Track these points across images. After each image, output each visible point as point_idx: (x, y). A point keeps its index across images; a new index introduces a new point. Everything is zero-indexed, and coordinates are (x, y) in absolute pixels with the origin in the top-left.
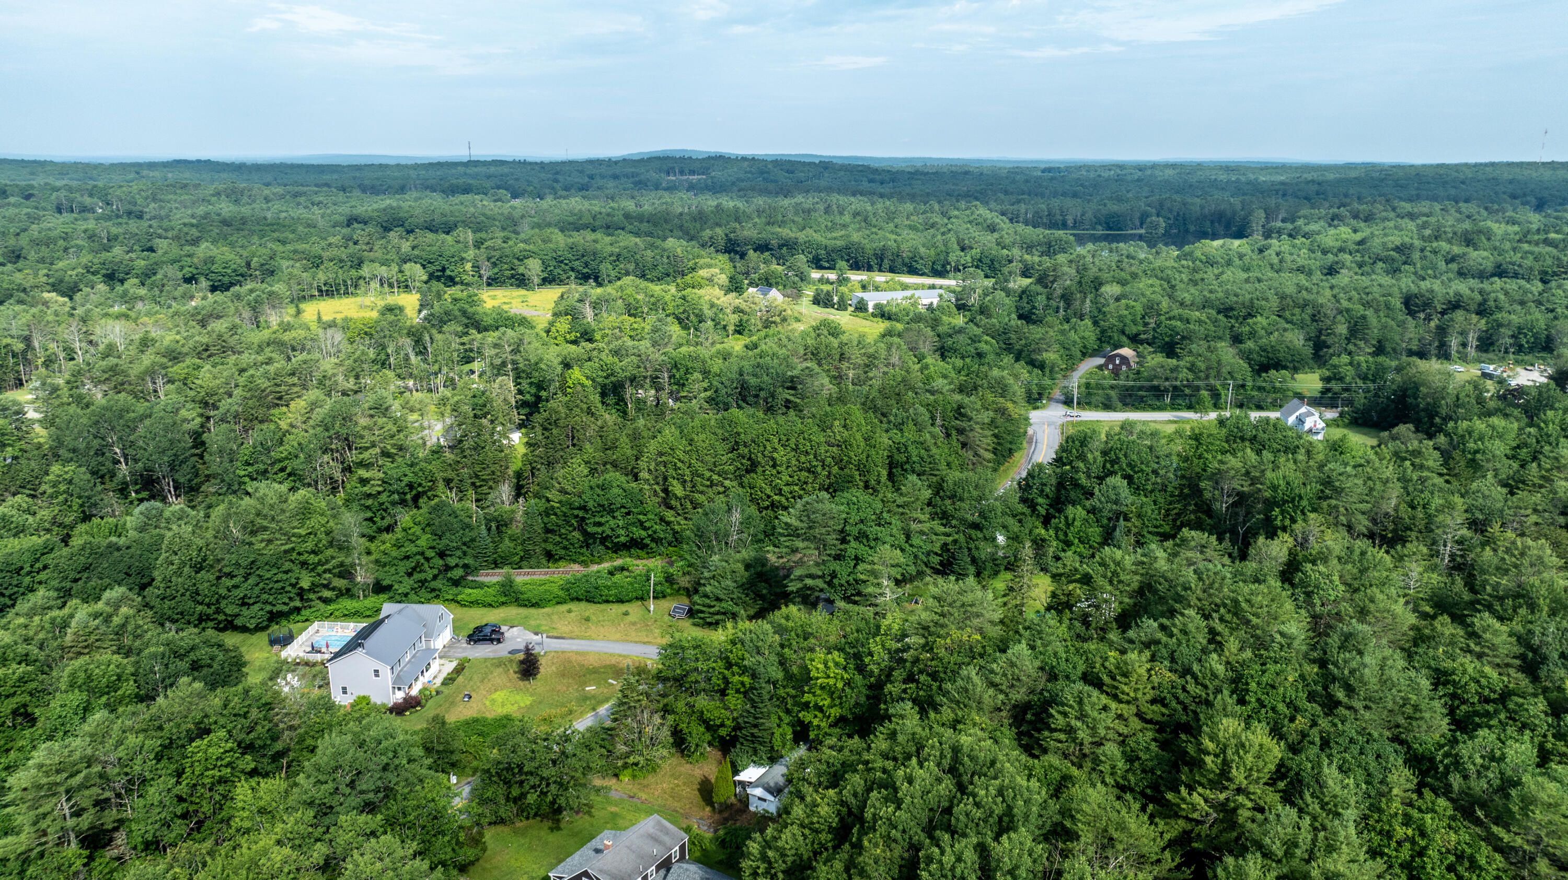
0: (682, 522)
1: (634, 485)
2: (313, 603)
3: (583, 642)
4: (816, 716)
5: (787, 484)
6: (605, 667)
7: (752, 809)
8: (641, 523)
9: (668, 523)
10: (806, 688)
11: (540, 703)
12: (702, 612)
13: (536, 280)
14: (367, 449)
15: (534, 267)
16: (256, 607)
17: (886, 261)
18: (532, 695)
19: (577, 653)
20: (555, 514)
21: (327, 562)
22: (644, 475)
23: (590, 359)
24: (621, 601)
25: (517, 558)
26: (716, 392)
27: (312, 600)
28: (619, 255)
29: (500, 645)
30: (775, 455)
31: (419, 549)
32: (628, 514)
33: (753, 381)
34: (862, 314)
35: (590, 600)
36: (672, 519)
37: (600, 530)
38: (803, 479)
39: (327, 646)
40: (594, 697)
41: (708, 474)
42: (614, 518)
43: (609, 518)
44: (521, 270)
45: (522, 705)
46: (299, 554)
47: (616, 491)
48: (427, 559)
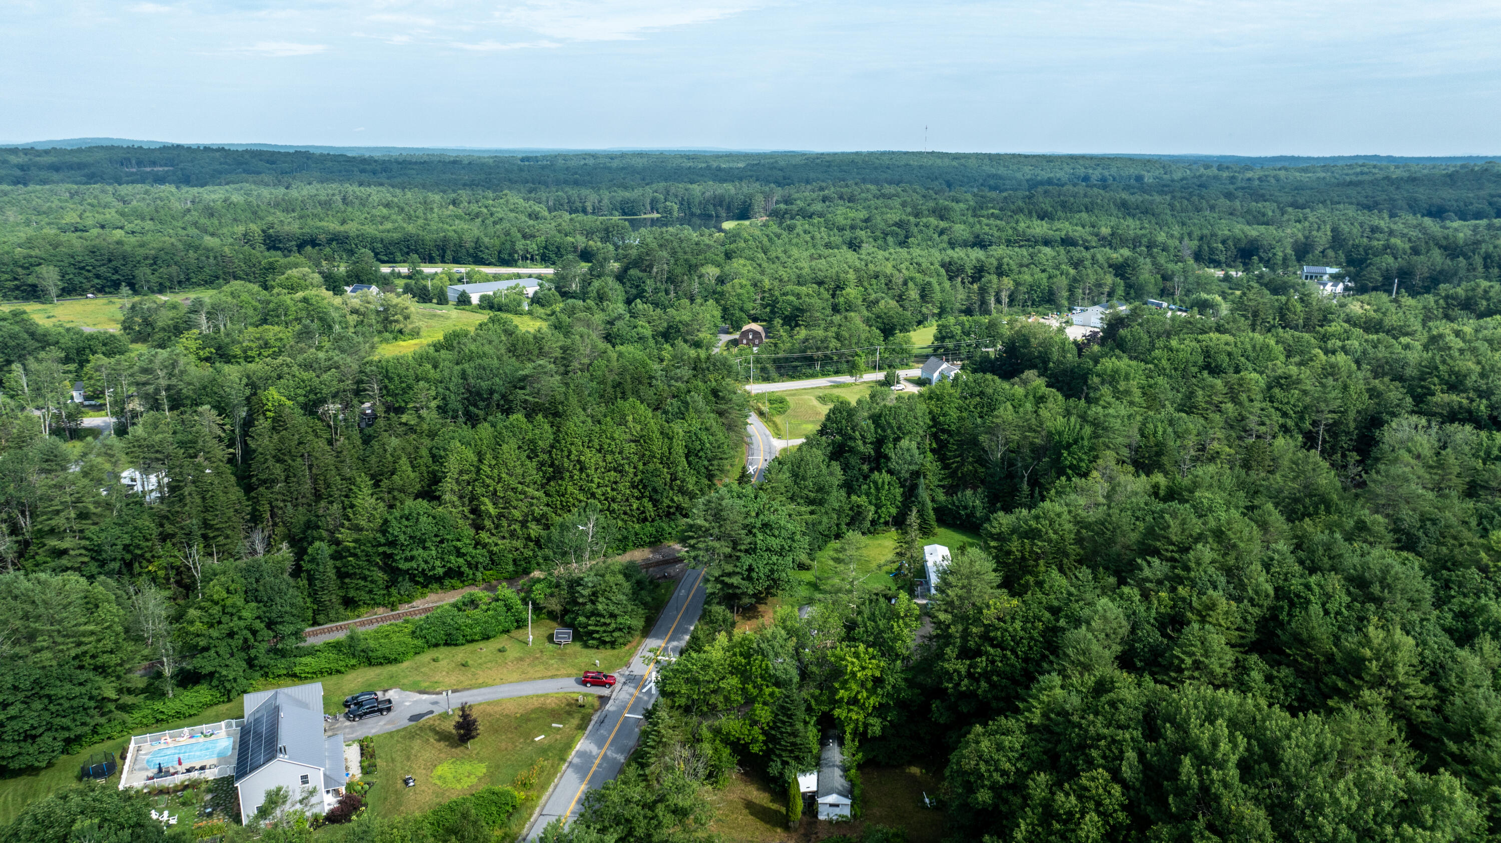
0: (499, 542)
1: (440, 509)
2: (112, 715)
3: (483, 690)
4: (849, 711)
5: (598, 487)
6: (534, 711)
7: (822, 817)
8: (458, 550)
9: (485, 546)
10: (837, 685)
11: (498, 767)
12: (597, 632)
13: (54, 291)
14: (57, 512)
15: (49, 276)
16: (47, 738)
17: (448, 252)
18: (481, 761)
19: (489, 704)
20: (355, 555)
21: (130, 659)
22: (447, 497)
23: (280, 377)
24: (486, 638)
25: (310, 613)
26: (444, 399)
27: (111, 711)
28: (155, 259)
29: (391, 714)
30: (582, 458)
31: (248, 622)
32: (442, 542)
33: (484, 385)
34: (467, 307)
35: (450, 642)
36: (487, 541)
37: (414, 564)
38: (612, 479)
39: (180, 763)
40: (550, 747)
41: (520, 487)
42: (424, 548)
43: (421, 551)
44: (31, 280)
45: (481, 775)
46: (93, 657)
47: (423, 519)
48: (254, 633)
